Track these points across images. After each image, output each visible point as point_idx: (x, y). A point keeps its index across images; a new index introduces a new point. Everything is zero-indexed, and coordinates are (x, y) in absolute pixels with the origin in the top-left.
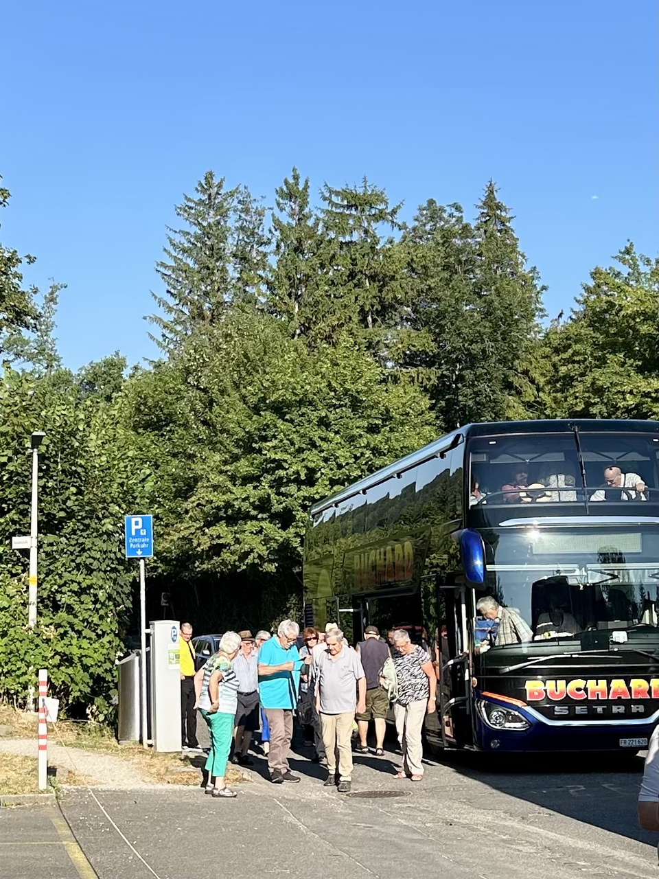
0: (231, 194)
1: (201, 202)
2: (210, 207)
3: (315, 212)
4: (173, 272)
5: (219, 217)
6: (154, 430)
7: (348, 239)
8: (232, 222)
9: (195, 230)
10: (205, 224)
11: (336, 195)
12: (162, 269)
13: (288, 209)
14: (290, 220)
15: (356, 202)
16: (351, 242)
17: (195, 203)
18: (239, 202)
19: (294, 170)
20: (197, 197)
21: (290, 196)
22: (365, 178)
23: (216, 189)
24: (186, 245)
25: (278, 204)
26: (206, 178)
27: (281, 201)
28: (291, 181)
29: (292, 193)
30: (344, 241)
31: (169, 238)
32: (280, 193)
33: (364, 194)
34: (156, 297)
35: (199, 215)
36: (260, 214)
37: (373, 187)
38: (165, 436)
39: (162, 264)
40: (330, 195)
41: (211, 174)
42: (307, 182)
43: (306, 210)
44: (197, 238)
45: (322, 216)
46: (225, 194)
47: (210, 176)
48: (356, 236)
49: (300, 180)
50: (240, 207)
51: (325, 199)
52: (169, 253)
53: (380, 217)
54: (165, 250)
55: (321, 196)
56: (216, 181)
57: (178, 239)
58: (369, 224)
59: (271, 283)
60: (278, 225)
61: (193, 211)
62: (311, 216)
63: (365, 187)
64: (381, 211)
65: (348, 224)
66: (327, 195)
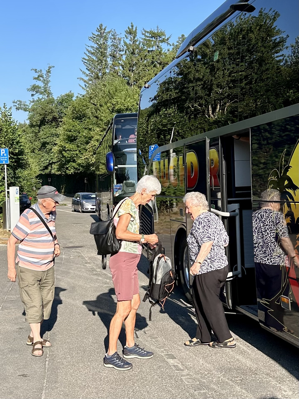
0: (109, 32)
1: (98, 35)
2: (101, 37)
3: (139, 39)
4: (88, 61)
5: (104, 41)
6: (79, 120)
7: (151, 49)
8: (109, 43)
9: (96, 46)
10: (99, 43)
11: (147, 33)
12: (84, 61)
13: (129, 38)
14: (130, 42)
15: (154, 35)
16: (153, 50)
17: (96, 36)
18: (112, 35)
19: (132, 23)
20: (97, 33)
21: (130, 33)
22: (158, 26)
23: (103, 30)
24: (93, 51)
25: (126, 36)
26: (100, 26)
27: (127, 35)
28: (130, 27)
29: (131, 32)
30: (150, 50)
31: (86, 49)
32: (126, 32)
33: (157, 33)
34: (82, 71)
35: (98, 40)
36: (120, 40)
37: (161, 30)
38: (82, 122)
39: (84, 58)
40: (145, 33)
41: (101, 25)
42: (136, 28)
43: (136, 39)
44: (97, 49)
45: (142, 40)
46: (107, 32)
47: (101, 26)
48: (155, 48)
49: (134, 27)
50: (112, 37)
51: (143, 34)
52: (86, 54)
53: (163, 41)
54: (85, 53)
55: (141, 33)
56: (103, 27)
57: (90, 49)
58: (159, 44)
59: (123, 66)
60: (125, 44)
61: (95, 39)
62: (138, 41)
63: (158, 30)
64: (163, 39)
65: (151, 43)
66: (144, 33)
